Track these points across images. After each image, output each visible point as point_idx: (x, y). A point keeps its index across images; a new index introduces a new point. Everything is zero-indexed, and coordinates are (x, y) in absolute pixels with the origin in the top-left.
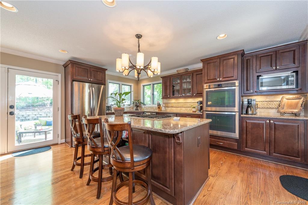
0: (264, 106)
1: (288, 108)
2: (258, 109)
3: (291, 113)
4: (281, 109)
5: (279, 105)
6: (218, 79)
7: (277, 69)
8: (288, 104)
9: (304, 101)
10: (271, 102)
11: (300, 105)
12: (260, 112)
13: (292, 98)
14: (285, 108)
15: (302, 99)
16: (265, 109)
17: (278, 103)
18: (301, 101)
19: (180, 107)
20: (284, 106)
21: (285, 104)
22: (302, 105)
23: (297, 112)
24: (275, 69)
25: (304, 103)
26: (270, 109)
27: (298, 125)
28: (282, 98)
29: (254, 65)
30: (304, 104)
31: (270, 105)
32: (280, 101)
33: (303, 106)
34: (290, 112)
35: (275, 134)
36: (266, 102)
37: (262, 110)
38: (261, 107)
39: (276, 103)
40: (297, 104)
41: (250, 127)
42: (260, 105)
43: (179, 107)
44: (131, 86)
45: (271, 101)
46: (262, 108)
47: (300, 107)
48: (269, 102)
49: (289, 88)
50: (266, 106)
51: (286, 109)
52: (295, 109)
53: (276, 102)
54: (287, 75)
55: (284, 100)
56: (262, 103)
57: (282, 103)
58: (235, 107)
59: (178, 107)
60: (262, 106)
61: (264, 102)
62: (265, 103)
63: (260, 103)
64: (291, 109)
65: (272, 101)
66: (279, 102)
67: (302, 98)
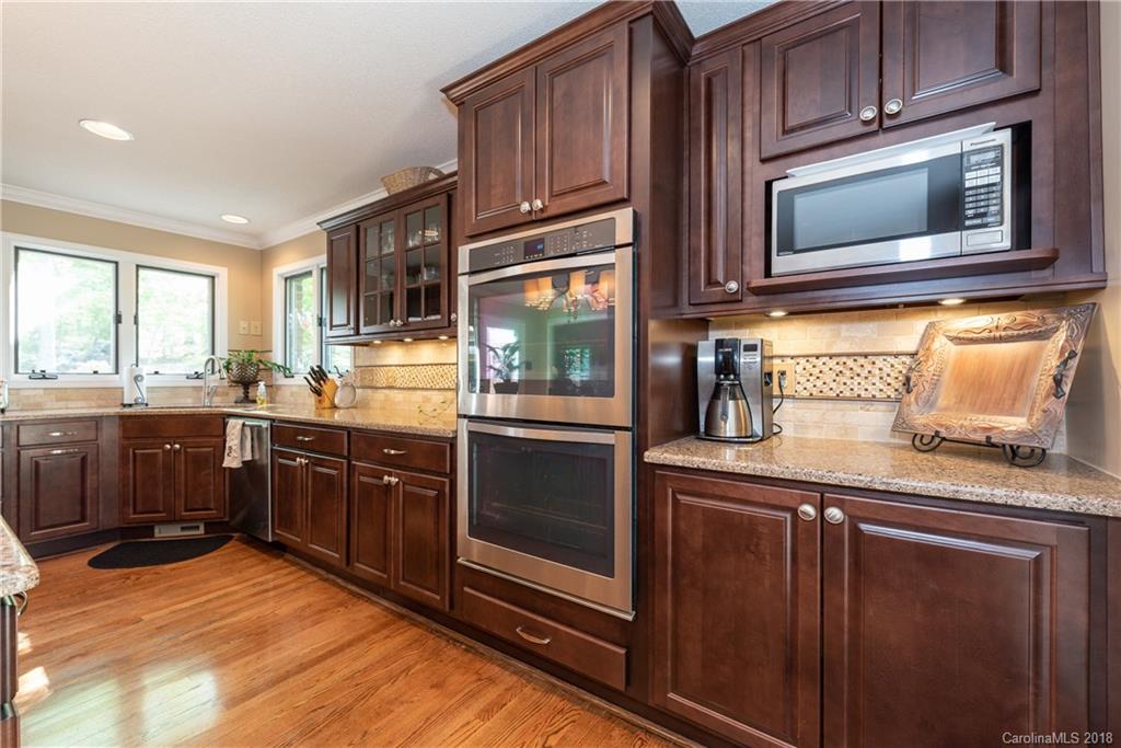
0: (819, 383)
1: (961, 400)
2: (788, 405)
3: (981, 437)
4: (914, 407)
5: (908, 379)
6: (525, 207)
7: (887, 123)
8: (960, 375)
9: (1073, 355)
10: (862, 360)
11: (1042, 381)
12: (801, 425)
13: (985, 334)
14: (941, 402)
15: (1061, 337)
16: (825, 405)
17: (901, 365)
18: (1050, 353)
19: (423, 389)
20: (935, 384)
21: (946, 376)
22: (1058, 381)
23: (1021, 433)
24: (875, 126)
25: (1074, 363)
26: (859, 405)
27: (1038, 560)
28: (926, 337)
29: (747, 108)
30: (1072, 373)
31: (857, 379)
32: (913, 355)
33: (1067, 389)
34: (975, 430)
35: (855, 615)
36: (832, 363)
37: (812, 412)
38: (806, 394)
39: (887, 370)
40: (1021, 374)
41: (697, 541)
42: (796, 378)
43: (419, 389)
44: (213, 278)
45: (860, 355)
46: (811, 397)
47: (1047, 397)
48: (850, 362)
49: (966, 249)
50: (833, 385)
51: (946, 409)
52: (1012, 415)
53: (891, 360)
54: (954, 149)
55: (940, 344)
56: (809, 366)
57: (923, 367)
58: (612, 395)
59: (414, 389)
60: (809, 385)
61: (819, 362)
62: (826, 369)
63: (799, 369)
64: (984, 410)
65: (866, 356)
66: (908, 360)
67: (1057, 329)
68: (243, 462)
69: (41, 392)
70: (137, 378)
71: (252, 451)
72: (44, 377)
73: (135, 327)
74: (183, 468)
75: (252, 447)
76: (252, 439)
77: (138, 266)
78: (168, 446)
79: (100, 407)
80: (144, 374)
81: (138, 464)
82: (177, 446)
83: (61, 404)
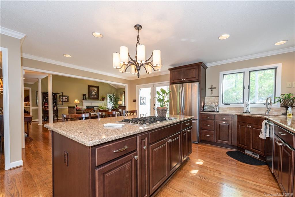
68: (266, 137)
69: (226, 108)
70: (247, 105)
71: (270, 134)
72: (227, 104)
73: (248, 89)
74: (252, 134)
75: (270, 132)
76: (270, 129)
77: (244, 72)
78: (248, 126)
79: (238, 112)
80: (249, 104)
81: (241, 130)
82: (250, 127)
83: (230, 111)
